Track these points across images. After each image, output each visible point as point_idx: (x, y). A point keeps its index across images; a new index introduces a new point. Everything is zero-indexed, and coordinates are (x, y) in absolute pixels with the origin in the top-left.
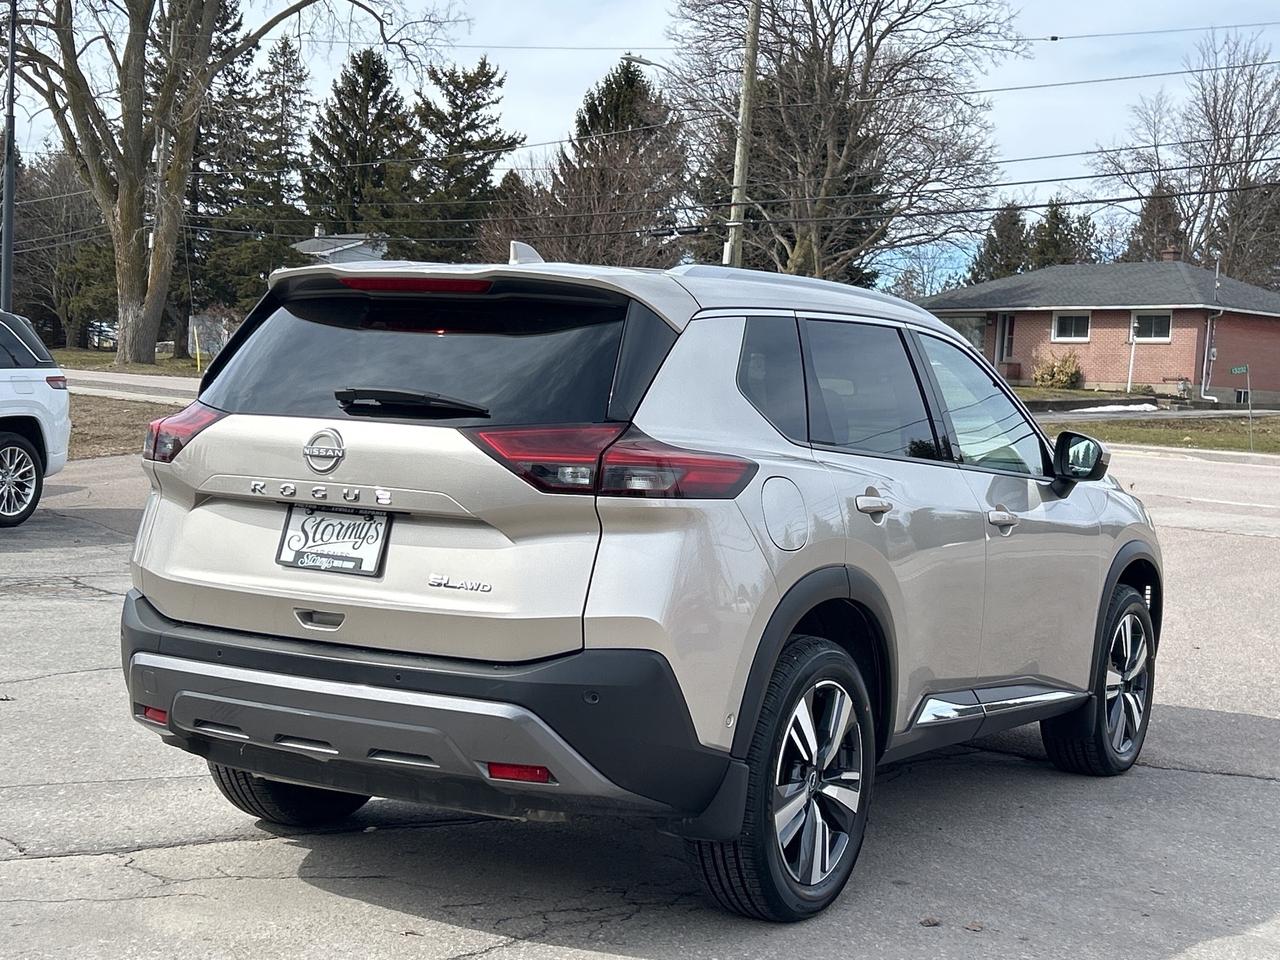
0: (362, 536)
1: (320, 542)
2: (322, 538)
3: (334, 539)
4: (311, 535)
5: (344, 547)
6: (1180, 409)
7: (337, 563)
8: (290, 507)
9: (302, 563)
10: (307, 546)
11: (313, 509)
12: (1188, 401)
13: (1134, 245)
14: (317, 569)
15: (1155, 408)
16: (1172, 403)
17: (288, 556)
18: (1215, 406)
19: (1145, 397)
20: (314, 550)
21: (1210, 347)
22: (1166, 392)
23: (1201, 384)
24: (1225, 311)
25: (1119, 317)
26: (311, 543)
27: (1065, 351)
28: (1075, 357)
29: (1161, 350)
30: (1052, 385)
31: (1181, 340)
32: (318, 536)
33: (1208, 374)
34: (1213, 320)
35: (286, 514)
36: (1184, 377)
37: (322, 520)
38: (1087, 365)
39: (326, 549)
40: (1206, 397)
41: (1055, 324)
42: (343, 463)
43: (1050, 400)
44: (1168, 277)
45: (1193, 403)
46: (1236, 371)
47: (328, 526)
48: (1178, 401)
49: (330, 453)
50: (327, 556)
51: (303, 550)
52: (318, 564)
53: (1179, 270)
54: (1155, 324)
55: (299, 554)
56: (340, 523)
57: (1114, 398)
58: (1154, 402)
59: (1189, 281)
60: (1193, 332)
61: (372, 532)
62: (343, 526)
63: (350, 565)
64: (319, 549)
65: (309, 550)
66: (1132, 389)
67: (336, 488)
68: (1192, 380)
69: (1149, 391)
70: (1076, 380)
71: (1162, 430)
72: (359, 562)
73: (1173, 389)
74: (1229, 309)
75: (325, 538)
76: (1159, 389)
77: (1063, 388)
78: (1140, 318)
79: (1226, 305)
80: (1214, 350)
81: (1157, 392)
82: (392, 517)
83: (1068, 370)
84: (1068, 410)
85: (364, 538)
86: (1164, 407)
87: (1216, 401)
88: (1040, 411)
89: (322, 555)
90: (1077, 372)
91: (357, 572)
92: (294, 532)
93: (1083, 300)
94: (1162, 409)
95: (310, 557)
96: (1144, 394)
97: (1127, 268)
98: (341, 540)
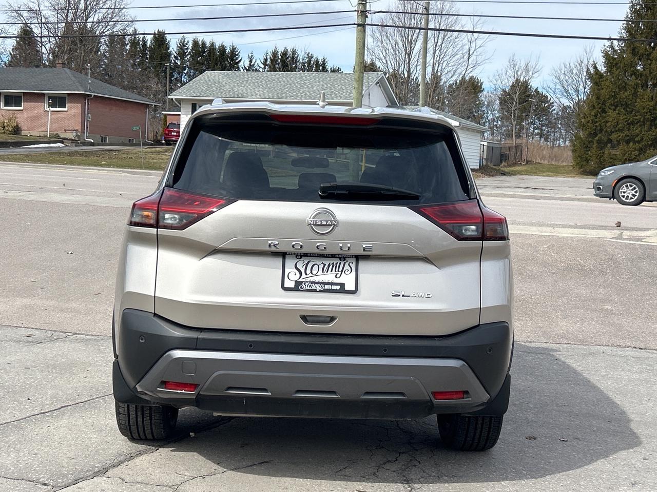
0: (340, 270)
1: (311, 275)
2: (311, 273)
3: (320, 272)
4: (303, 271)
5: (329, 277)
6: (76, 146)
7: (327, 287)
8: (283, 255)
9: (301, 287)
10: (302, 277)
11: (300, 256)
12: (79, 142)
13: (13, 57)
14: (315, 291)
15: (64, 145)
16: (71, 143)
17: (289, 284)
18: (92, 144)
19: (57, 139)
20: (308, 280)
21: (88, 114)
22: (66, 137)
23: (84, 133)
24: (94, 95)
25: (39, 97)
26: (304, 275)
27: (10, 114)
28: (15, 117)
29: (62, 115)
30: (4, 133)
31: (72, 110)
32: (308, 271)
33: (87, 128)
34: (88, 100)
35: (282, 259)
36: (76, 129)
37: (309, 262)
38: (22, 122)
39: (316, 279)
40: (87, 140)
41: (3, 99)
42: (337, 229)
43: (10, 141)
44: (62, 76)
45: (81, 143)
46: (134, 129)
47: (315, 264)
48: (73, 141)
49: (329, 223)
50: (318, 283)
51: (300, 280)
52: (313, 288)
53: (66, 73)
54: (58, 101)
55: (298, 283)
56: (322, 263)
57: (42, 140)
58: (62, 143)
59: (74, 79)
60: (79, 106)
61: (347, 267)
62: (325, 265)
63: (338, 287)
64: (312, 279)
65: (304, 280)
66: (50, 135)
67: (335, 243)
68: (80, 131)
69: (57, 136)
70: (17, 130)
71: (79, 158)
72: (342, 285)
73: (71, 135)
74: (96, 94)
75: (314, 272)
76: (62, 135)
77: (10, 134)
78: (49, 98)
79: (94, 92)
80: (90, 115)
81: (62, 137)
82: (358, 258)
83: (12, 125)
84: (19, 147)
85: (342, 271)
86: (67, 144)
87: (92, 141)
88: (5, 147)
89: (315, 283)
90: (17, 126)
91: (342, 290)
92: (290, 269)
93: (18, 87)
94: (67, 146)
95: (307, 284)
96: (55, 138)
97: (38, 70)
98: (326, 273)
